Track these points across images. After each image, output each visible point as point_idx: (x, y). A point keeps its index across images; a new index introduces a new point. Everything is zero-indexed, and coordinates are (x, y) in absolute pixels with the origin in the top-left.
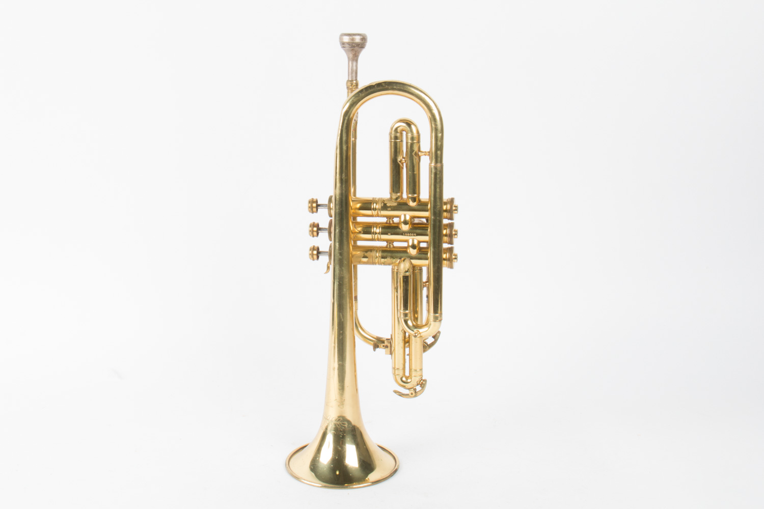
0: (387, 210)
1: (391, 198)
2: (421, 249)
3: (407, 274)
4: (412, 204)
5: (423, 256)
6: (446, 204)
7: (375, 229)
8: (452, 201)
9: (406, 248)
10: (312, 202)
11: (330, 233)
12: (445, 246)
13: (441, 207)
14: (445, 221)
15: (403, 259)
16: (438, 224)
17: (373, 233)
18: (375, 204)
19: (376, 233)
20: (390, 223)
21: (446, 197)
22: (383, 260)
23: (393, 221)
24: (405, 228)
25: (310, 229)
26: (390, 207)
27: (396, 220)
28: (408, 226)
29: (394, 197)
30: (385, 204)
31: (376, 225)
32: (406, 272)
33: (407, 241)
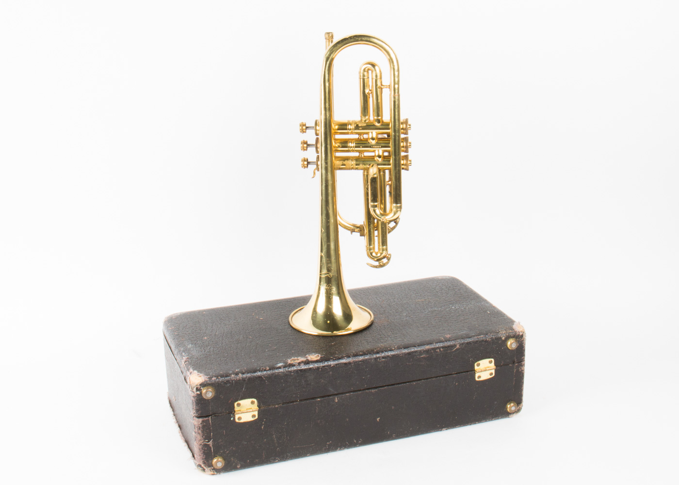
0: (359, 129)
1: (361, 120)
2: (384, 157)
3: (375, 176)
4: (377, 124)
5: (387, 163)
6: (402, 123)
7: (350, 144)
8: (406, 122)
9: (374, 156)
10: (303, 125)
11: (317, 148)
12: (403, 154)
13: (399, 126)
14: (402, 136)
15: (371, 165)
16: (397, 138)
17: (349, 147)
18: (350, 126)
19: (351, 147)
20: (361, 139)
21: (402, 119)
22: (357, 167)
23: (363, 137)
24: (374, 142)
25: (302, 145)
26: (361, 127)
27: (365, 136)
28: (374, 141)
29: (364, 119)
30: (357, 125)
31: (351, 140)
32: (374, 174)
33: (374, 151)
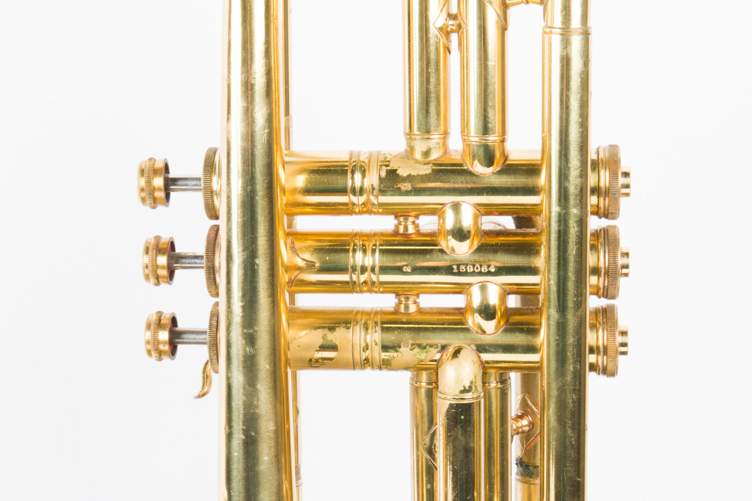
0: (399, 192)
1: (411, 149)
2: (509, 313)
3: (469, 398)
4: (478, 168)
5: (518, 339)
6: (596, 165)
7: (359, 255)
8: (612, 161)
9: (460, 311)
10: (149, 171)
11: (211, 272)
12: (594, 302)
13: (583, 175)
14: (595, 223)
15: (451, 350)
16: (573, 230)
17: (354, 270)
18: (358, 176)
19: (363, 270)
20: (405, 235)
21: (597, 142)
22: (385, 355)
23: (417, 226)
24: (463, 250)
25: (146, 259)
26: (409, 178)
27: (427, 223)
28: (467, 243)
29: (420, 147)
30: (392, 173)
31: (362, 241)
32: (464, 391)
33: (460, 289)
